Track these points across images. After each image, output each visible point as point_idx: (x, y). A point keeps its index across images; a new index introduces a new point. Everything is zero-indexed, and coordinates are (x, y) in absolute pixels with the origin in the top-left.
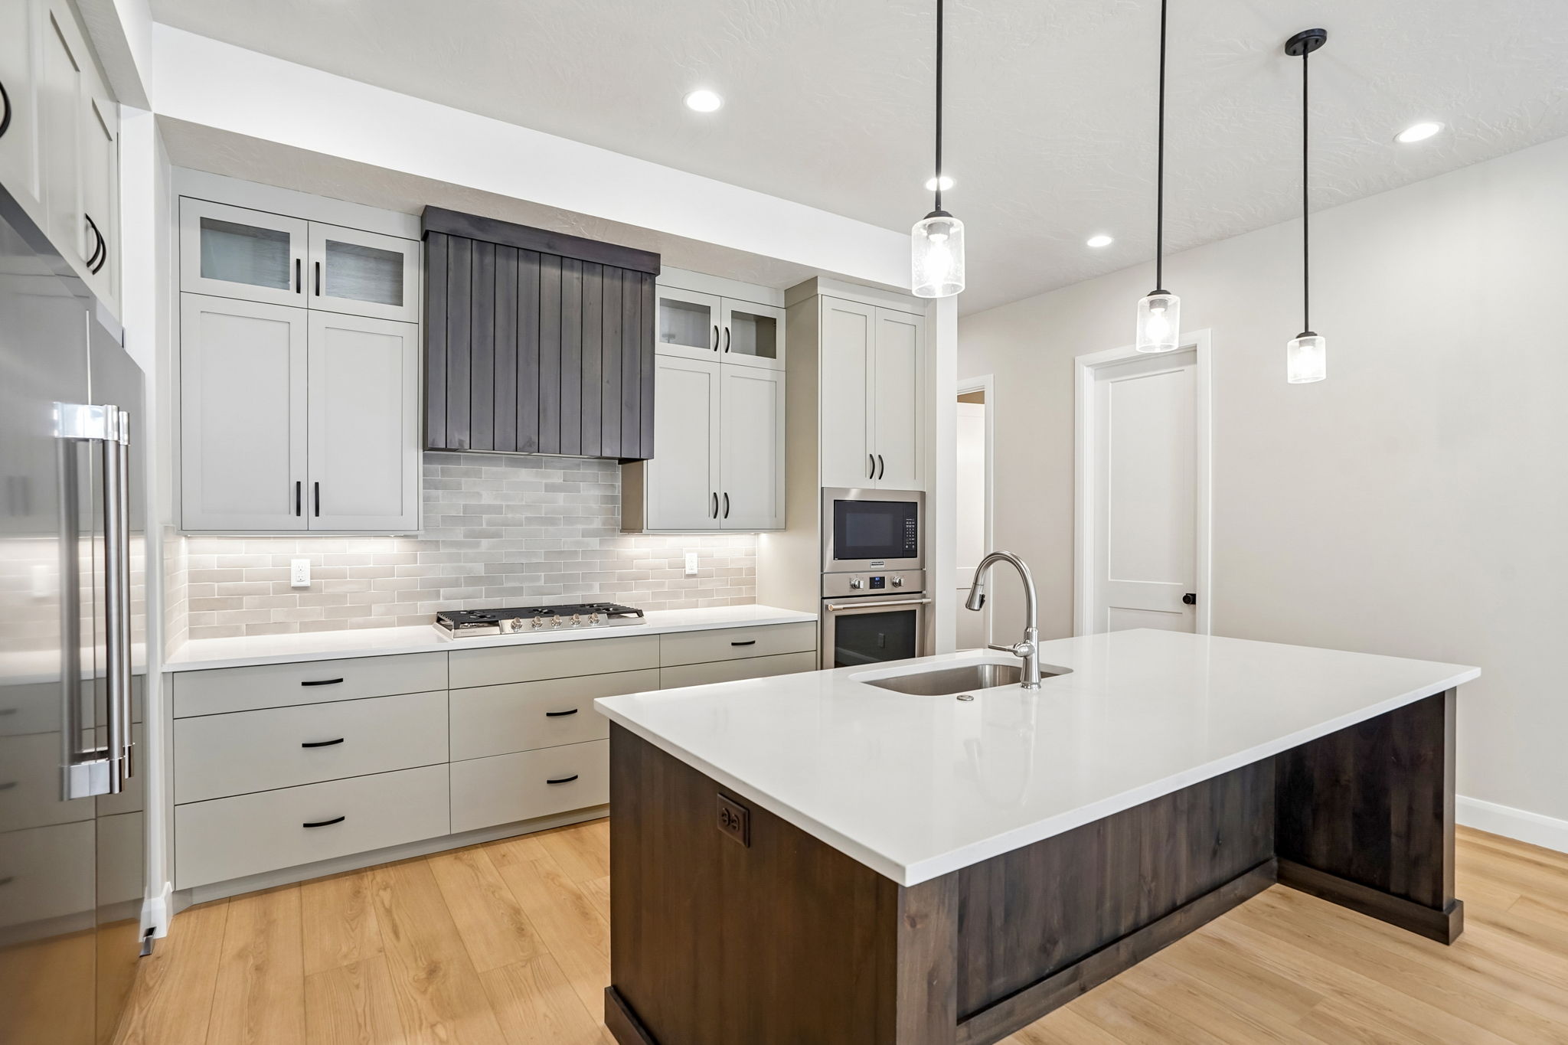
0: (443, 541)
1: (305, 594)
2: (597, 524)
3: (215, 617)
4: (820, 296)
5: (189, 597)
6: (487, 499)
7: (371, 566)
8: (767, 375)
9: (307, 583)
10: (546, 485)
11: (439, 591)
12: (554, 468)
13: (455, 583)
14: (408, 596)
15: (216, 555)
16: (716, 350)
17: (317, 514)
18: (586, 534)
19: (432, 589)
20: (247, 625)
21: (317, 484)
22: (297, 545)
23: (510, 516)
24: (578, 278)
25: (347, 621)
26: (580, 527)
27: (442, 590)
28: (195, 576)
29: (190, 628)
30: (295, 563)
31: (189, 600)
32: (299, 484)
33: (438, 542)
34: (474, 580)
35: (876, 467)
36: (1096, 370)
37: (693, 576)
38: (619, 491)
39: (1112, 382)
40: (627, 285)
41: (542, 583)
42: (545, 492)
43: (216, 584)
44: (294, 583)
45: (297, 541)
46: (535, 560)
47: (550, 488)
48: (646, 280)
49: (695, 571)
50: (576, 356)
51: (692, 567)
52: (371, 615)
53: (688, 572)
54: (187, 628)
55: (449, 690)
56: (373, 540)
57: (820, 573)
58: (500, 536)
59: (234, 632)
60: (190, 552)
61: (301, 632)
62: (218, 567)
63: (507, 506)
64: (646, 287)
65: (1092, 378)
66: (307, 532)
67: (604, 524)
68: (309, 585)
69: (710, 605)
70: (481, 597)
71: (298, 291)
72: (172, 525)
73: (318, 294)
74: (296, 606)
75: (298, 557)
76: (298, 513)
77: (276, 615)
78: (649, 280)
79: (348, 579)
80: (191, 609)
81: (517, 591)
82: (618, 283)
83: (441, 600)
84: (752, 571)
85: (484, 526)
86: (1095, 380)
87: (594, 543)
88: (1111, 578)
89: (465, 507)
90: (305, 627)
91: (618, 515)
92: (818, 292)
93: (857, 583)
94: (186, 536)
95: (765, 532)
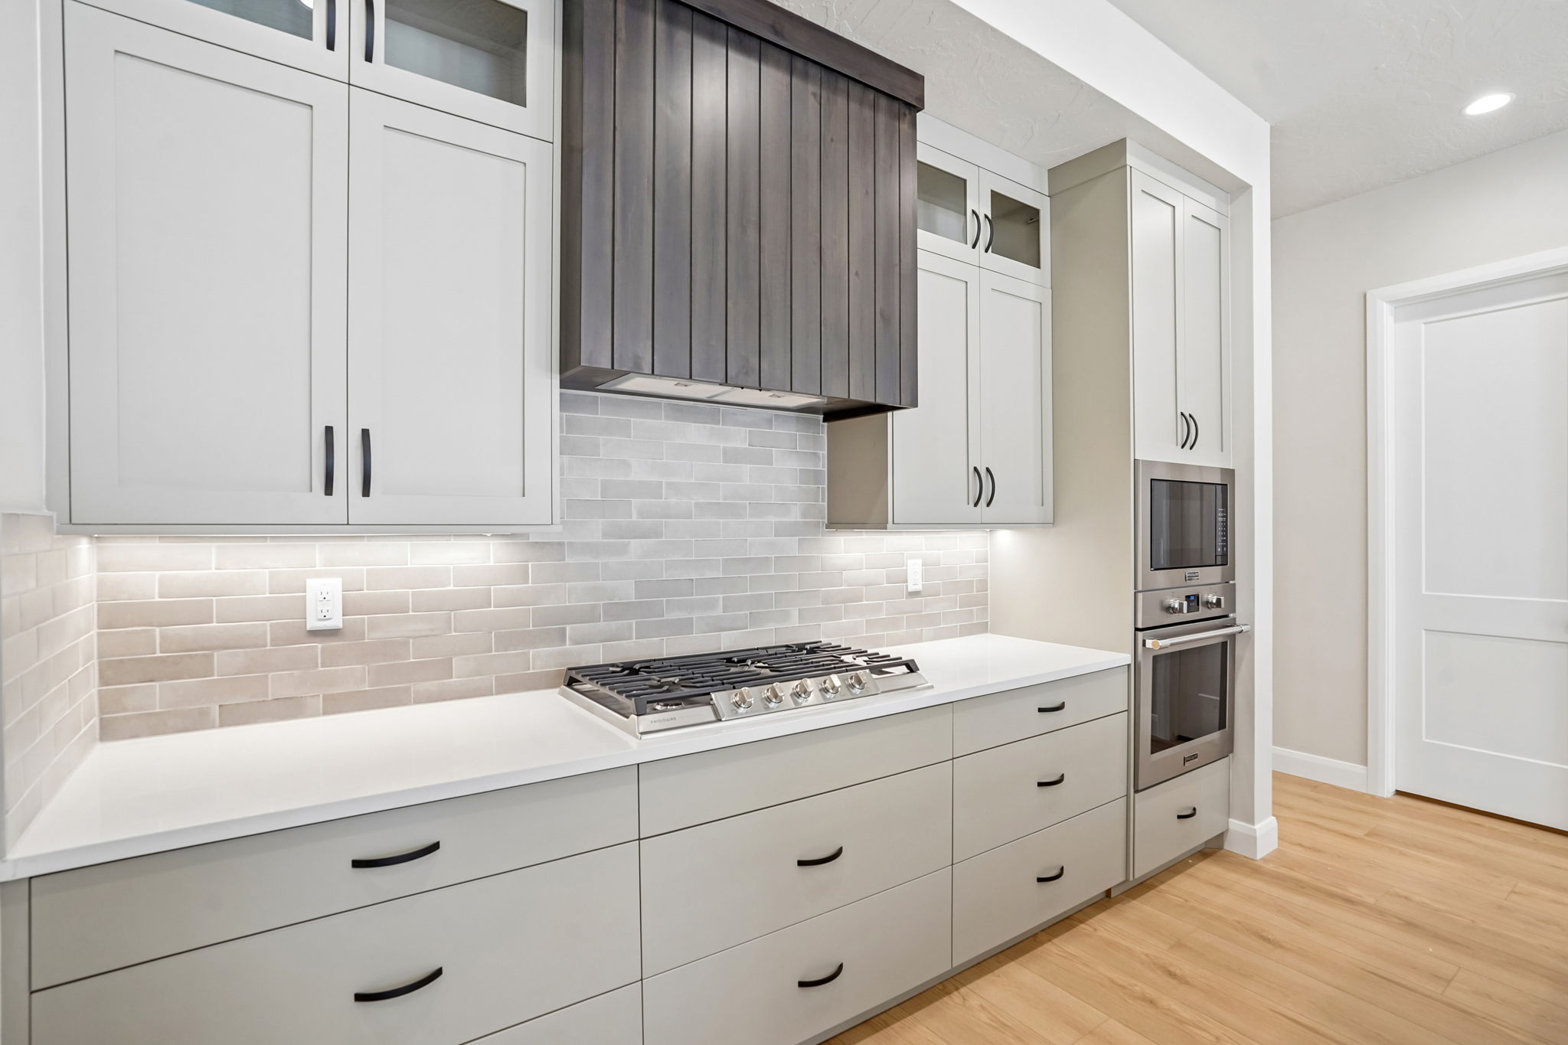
0: (570, 543)
1: (334, 643)
2: (795, 516)
3: (156, 695)
4: (1128, 168)
5: (100, 656)
6: (639, 472)
7: (451, 588)
8: (1031, 292)
9: (337, 622)
10: (725, 451)
11: (564, 630)
12: (736, 424)
13: (588, 616)
14: (514, 639)
15: (158, 574)
16: (974, 246)
17: (366, 492)
18: (782, 530)
19: (552, 628)
20: (220, 706)
21: (365, 433)
22: (318, 552)
23: (673, 500)
24: (814, 94)
25: (409, 688)
26: (773, 519)
27: (568, 627)
28: (111, 616)
29: (101, 720)
30: (314, 585)
31: (100, 664)
32: (329, 431)
33: (561, 544)
34: (617, 610)
35: (1189, 432)
36: (1395, 308)
37: (916, 594)
38: (823, 465)
39: (1425, 323)
40: (882, 119)
41: (719, 611)
42: (724, 462)
43: (158, 630)
44: (313, 624)
45: (318, 544)
46: (709, 575)
47: (732, 456)
48: (905, 115)
49: (919, 588)
50: (813, 224)
51: (915, 583)
52: (451, 677)
53: (912, 588)
54: (95, 720)
55: (639, 839)
56: (453, 541)
57: (1133, 591)
58: (658, 535)
59: (196, 722)
60: (102, 568)
61: (325, 713)
62: (160, 597)
63: (669, 484)
64: (905, 127)
65: (1391, 319)
66: (348, 529)
67: (804, 515)
68: (341, 626)
69: (937, 637)
70: (630, 638)
71: (331, 46)
72: (46, 512)
73: (369, 58)
74: (317, 667)
75: (318, 575)
76: (329, 489)
77: (278, 684)
78: (908, 117)
79: (411, 613)
80: (104, 680)
81: (683, 627)
82: (868, 113)
83: (568, 646)
84: (983, 585)
85: (634, 518)
86: (1395, 321)
87: (790, 545)
88: (1427, 590)
89: (605, 485)
90: (335, 705)
91: (823, 501)
92: (1128, 163)
93: (1177, 606)
94: (91, 536)
95: (1007, 529)
